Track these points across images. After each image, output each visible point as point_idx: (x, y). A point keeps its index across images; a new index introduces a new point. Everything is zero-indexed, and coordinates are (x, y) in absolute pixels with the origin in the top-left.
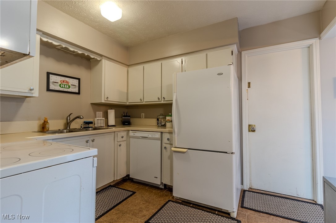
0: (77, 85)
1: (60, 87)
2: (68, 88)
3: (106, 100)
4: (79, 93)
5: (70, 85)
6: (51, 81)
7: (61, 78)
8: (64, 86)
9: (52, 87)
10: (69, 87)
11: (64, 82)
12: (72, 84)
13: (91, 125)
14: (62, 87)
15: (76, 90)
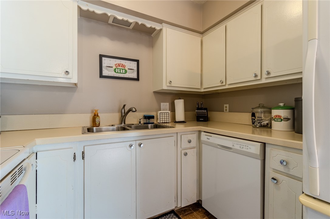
0: (136, 69)
1: (115, 72)
2: (124, 73)
3: (168, 85)
4: (137, 79)
5: (127, 69)
6: (104, 65)
7: (115, 61)
8: (120, 70)
9: (105, 73)
10: (126, 72)
11: (119, 66)
12: (129, 68)
13: (151, 121)
14: (118, 73)
15: (134, 76)
